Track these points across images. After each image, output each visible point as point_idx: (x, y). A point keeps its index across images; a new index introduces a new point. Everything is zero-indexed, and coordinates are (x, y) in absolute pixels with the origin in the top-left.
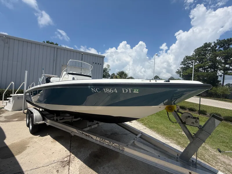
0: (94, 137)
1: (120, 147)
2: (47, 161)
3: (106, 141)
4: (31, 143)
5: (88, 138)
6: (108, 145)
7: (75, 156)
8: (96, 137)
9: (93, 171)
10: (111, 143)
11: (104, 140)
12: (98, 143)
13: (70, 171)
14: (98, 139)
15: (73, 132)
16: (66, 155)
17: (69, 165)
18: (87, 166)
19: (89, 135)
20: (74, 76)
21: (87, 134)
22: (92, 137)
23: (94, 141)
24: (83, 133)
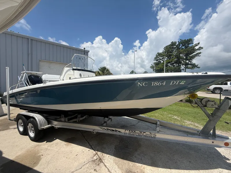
0: (123, 131)
1: (151, 135)
2: (76, 164)
3: (136, 132)
4: (42, 151)
5: (114, 133)
6: (139, 135)
7: (103, 153)
8: (125, 130)
9: (128, 161)
10: (142, 133)
11: (134, 132)
12: (128, 135)
13: (107, 167)
14: (127, 132)
15: (94, 130)
16: (92, 154)
17: (102, 162)
18: (120, 159)
19: (116, 130)
20: (80, 72)
21: (114, 129)
22: (119, 132)
23: (123, 134)
24: (108, 129)
